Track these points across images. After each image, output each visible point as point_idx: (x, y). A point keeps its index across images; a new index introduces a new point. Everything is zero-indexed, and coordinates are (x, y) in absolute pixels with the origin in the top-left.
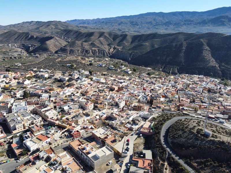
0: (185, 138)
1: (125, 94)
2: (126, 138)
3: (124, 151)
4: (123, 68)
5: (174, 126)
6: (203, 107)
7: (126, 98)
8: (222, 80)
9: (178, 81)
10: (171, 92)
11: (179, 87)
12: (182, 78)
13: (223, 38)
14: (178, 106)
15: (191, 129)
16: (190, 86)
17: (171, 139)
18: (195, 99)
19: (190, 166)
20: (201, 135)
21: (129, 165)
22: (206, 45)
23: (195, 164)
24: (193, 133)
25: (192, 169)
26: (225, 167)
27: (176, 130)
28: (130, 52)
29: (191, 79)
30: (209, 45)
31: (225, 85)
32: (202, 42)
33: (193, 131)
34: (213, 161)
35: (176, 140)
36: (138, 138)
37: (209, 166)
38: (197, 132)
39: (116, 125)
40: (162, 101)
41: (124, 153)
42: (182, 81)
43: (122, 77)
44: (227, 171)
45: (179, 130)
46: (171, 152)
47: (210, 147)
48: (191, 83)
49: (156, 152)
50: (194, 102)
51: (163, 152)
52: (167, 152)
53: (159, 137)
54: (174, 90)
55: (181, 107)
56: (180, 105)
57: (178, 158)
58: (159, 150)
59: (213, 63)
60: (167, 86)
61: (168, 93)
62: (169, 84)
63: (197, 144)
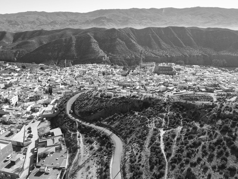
0: (91, 104)
1: (16, 90)
2: (25, 128)
3: (26, 139)
4: (8, 66)
5: (78, 99)
6: (101, 85)
7: (18, 93)
8: (112, 65)
9: (74, 70)
10: (70, 79)
11: (76, 74)
12: (78, 67)
13: (105, 31)
14: (79, 88)
15: (95, 96)
16: (87, 72)
17: (78, 109)
18: (94, 81)
19: (101, 126)
20: (105, 97)
21: (36, 149)
22: (93, 38)
23: (105, 123)
24: (98, 98)
25: (103, 128)
26: (129, 115)
27: (81, 101)
28: (14, 51)
29: (87, 67)
30: (95, 38)
31: (115, 68)
32: (89, 35)
33: (97, 97)
34: (119, 114)
35: (84, 108)
36: (41, 123)
37: (117, 119)
38: (101, 97)
39: (10, 118)
40: (62, 88)
41: (26, 141)
42: (78, 70)
43: (8, 75)
44: (132, 117)
45: (85, 100)
46: (80, 121)
47: (114, 104)
48: (86, 70)
49: (66, 127)
50: (93, 83)
51: (73, 124)
52: (77, 123)
53: (65, 113)
54: (72, 77)
55: (82, 89)
56: (81, 87)
57: (89, 123)
58: (67, 124)
59: (102, 53)
60: (64, 76)
61: (67, 81)
62: (66, 74)
63: (103, 106)
